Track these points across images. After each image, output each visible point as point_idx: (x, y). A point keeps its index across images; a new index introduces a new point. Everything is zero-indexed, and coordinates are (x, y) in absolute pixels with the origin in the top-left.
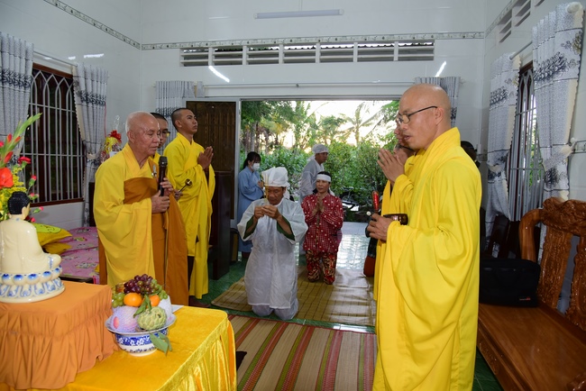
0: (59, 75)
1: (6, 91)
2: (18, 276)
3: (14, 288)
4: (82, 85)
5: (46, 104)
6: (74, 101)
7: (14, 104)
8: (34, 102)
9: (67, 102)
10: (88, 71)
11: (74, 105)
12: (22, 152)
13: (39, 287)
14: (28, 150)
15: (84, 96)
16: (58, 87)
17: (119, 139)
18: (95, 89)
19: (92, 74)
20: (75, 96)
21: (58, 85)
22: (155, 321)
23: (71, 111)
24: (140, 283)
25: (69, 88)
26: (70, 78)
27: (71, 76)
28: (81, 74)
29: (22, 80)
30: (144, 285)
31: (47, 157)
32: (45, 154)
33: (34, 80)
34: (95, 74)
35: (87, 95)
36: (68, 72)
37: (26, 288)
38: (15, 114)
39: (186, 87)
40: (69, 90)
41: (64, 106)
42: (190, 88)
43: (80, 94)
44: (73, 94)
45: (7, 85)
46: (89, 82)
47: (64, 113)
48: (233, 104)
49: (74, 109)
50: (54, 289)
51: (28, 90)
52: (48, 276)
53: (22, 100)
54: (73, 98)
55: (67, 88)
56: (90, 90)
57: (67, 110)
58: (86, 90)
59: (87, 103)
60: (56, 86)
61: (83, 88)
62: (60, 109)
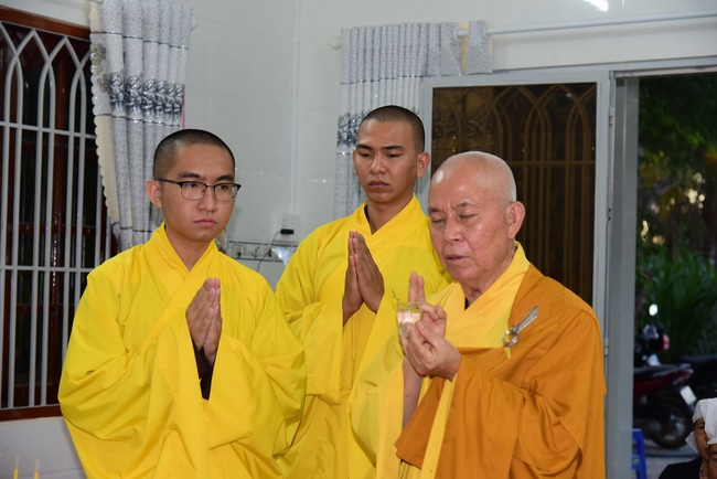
0: (52, 31)
4: (114, 57)
5: (13, 120)
6: (90, 106)
9: (73, 108)
10: (134, 15)
11: (90, 117)
15: (117, 89)
16: (48, 67)
18: (152, 66)
19: (144, 22)
20: (95, 90)
21: (49, 59)
23: (83, 135)
25: (80, 66)
26: (81, 37)
27: (86, 32)
28: (113, 26)
34: (153, 21)
35: (127, 85)
36: (75, 18)
39: (433, 42)
40: (79, 74)
41: (62, 123)
42: (446, 43)
43: (108, 84)
44: (89, 85)
46: (135, 46)
47: (62, 140)
48: (586, 91)
49: (91, 128)
54: (90, 95)
55: (74, 69)
56: (135, 71)
57: (71, 133)
58: (125, 71)
59: (128, 109)
60: (42, 63)
61: (116, 65)
62: (52, 131)
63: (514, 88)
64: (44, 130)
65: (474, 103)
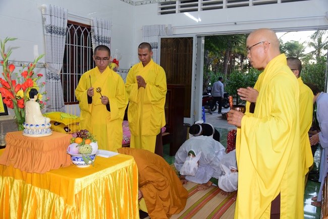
0: (83, 26)
1: (53, 38)
2: (32, 125)
3: (30, 130)
4: (96, 32)
5: (76, 44)
6: (91, 41)
7: (57, 45)
8: (69, 43)
9: (88, 42)
10: (100, 23)
11: (91, 44)
12: (61, 72)
13: (40, 131)
14: (65, 71)
16: (82, 33)
17: (117, 64)
18: (104, 33)
19: (102, 24)
20: (92, 38)
21: (83, 32)
22: (85, 150)
23: (90, 47)
24: (82, 133)
25: (89, 33)
26: (89, 27)
27: (90, 26)
28: (95, 25)
29: (62, 31)
30: (84, 134)
31: (76, 75)
32: (74, 74)
33: (69, 31)
34: (104, 24)
35: (99, 37)
36: (88, 24)
37: (35, 131)
38: (57, 50)
39: (161, 29)
40: (89, 35)
41: (86, 45)
42: (163, 29)
43: (95, 37)
44: (91, 37)
45: (53, 35)
46: (100, 29)
47: (86, 49)
48: (192, 38)
49: (91, 46)
50: (46, 133)
51: (65, 37)
52: (44, 127)
53: (61, 42)
54: (91, 39)
55: (88, 34)
56: (100, 34)
57: (88, 47)
58: (98, 34)
59: (99, 42)
60: (81, 33)
61: (96, 33)
62: (84, 47)
63: (177, 38)
64: (83, 46)
65: (169, 41)
